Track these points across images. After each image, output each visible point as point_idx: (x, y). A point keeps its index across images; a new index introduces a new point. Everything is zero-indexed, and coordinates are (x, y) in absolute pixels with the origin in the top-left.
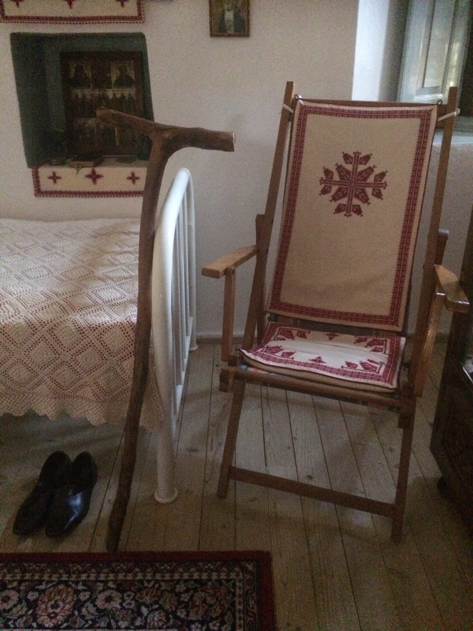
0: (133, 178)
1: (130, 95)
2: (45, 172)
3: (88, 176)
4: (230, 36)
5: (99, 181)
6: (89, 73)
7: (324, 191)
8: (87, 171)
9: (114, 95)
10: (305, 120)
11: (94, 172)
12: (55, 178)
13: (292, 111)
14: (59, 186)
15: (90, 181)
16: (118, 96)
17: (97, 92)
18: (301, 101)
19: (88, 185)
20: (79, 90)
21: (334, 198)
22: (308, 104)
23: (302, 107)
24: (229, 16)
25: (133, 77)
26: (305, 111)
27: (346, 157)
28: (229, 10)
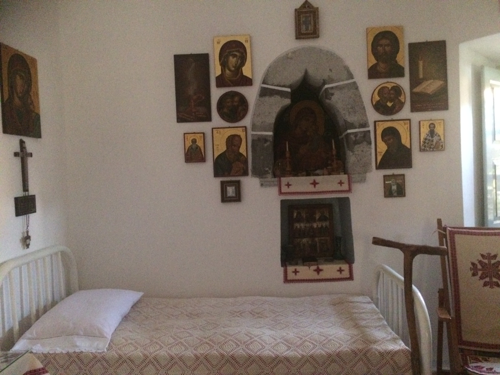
0: (340, 270)
1: (326, 225)
2: (290, 269)
3: (315, 270)
4: (395, 197)
5: (321, 273)
6: (304, 215)
7: (474, 275)
8: (314, 267)
9: (317, 226)
10: (454, 237)
11: (318, 268)
12: (296, 272)
13: (444, 233)
14: (299, 277)
15: (316, 273)
16: (320, 226)
17: (308, 225)
18: (449, 228)
19: (315, 276)
20: (298, 224)
21: (481, 278)
22: (453, 229)
23: (450, 232)
24: (394, 188)
25: (328, 216)
26: (452, 234)
27: (483, 256)
28: (394, 185)
